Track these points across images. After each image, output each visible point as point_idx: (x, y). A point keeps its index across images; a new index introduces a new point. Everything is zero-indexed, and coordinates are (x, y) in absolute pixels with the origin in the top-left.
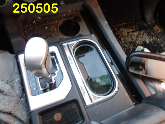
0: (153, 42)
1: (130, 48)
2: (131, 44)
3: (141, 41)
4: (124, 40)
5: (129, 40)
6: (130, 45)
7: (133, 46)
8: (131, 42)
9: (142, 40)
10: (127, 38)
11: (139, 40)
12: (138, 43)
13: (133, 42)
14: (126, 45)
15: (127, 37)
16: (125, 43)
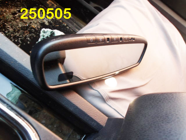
0: (53, 22)
1: (26, 37)
2: (24, 30)
3: (38, 24)
4: (12, 27)
5: (20, 25)
6: (24, 33)
7: (30, 33)
8: (24, 27)
9: (39, 22)
10: (15, 23)
11: (34, 22)
12: (34, 27)
13: (27, 27)
14: (17, 34)
15: (14, 20)
16: (14, 31)
